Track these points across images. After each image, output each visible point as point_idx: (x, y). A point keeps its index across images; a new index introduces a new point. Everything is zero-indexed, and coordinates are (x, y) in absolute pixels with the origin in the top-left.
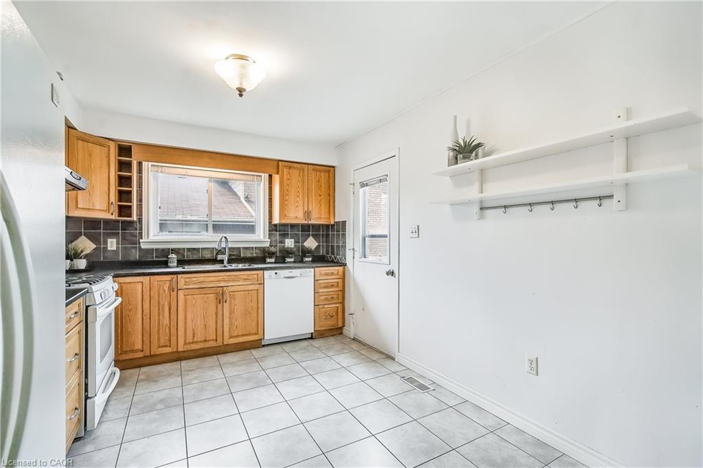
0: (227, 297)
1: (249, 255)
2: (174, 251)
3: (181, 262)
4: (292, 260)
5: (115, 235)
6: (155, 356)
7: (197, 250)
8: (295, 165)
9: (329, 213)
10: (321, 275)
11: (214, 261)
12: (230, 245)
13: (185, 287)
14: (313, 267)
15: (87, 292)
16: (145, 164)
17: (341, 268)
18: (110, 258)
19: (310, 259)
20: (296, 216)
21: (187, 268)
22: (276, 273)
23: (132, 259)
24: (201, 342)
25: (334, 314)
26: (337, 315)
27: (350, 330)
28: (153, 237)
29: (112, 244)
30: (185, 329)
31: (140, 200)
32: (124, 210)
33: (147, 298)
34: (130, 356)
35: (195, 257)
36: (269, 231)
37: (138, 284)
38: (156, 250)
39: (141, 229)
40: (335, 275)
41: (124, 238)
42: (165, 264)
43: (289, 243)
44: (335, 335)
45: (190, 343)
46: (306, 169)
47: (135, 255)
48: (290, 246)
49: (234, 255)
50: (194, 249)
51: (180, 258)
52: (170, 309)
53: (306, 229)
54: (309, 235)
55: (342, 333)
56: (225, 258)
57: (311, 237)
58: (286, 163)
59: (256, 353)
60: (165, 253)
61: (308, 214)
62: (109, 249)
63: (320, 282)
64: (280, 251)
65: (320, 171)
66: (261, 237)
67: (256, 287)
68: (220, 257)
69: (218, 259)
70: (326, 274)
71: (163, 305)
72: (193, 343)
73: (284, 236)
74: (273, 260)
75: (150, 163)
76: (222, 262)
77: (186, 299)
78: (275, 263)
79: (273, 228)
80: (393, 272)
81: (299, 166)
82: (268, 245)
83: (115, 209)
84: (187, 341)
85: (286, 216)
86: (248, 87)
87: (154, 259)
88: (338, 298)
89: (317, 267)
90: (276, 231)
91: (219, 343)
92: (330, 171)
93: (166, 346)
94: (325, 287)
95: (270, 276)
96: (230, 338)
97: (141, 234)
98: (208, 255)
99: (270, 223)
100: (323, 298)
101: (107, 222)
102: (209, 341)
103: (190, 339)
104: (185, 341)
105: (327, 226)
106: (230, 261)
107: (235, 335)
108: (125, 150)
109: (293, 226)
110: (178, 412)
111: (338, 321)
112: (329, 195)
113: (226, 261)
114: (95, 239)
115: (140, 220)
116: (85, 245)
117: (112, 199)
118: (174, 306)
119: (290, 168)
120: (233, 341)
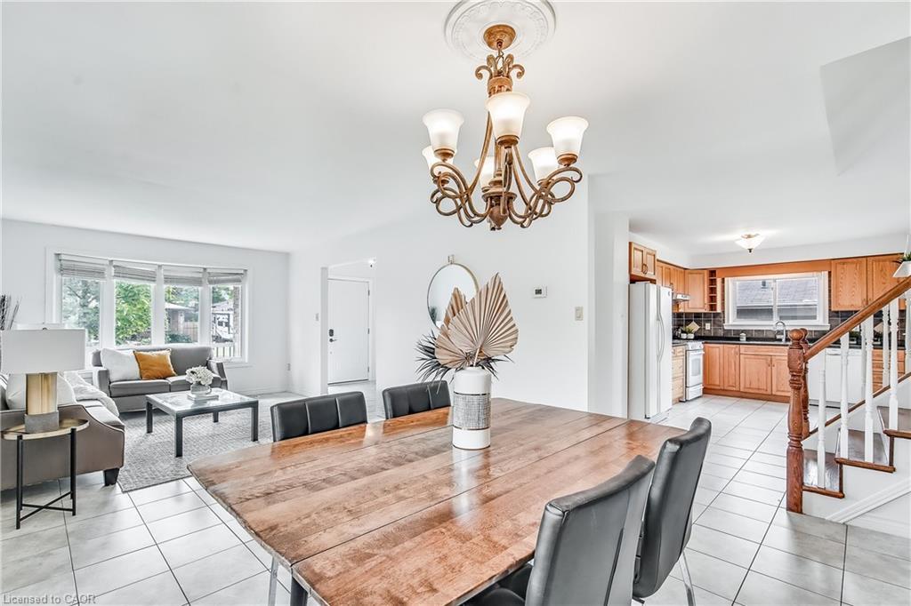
0: (775, 363)
2: (743, 331)
3: (748, 339)
5: (709, 321)
6: (726, 390)
7: (762, 331)
8: (850, 260)
11: (775, 339)
12: (788, 328)
13: (746, 353)
16: (726, 279)
18: (707, 334)
20: (851, 304)
21: (753, 342)
23: (719, 335)
24: (756, 389)
28: (732, 322)
29: (708, 326)
30: (745, 379)
31: (723, 299)
32: (713, 307)
33: (722, 356)
34: (713, 387)
35: (761, 336)
36: (829, 317)
37: (717, 349)
38: (733, 330)
39: (724, 318)
41: (714, 323)
45: (748, 388)
46: (864, 262)
47: (721, 333)
50: (759, 330)
51: (749, 336)
52: (735, 365)
54: (881, 321)
56: (783, 337)
58: (839, 261)
60: (738, 332)
61: (866, 302)
62: (706, 329)
65: (884, 261)
66: (820, 322)
68: (778, 337)
71: (731, 362)
72: (750, 388)
75: (729, 278)
76: (780, 340)
77: (745, 360)
79: (835, 314)
81: (855, 260)
82: (828, 329)
83: (707, 307)
84: (747, 386)
85: (839, 303)
87: (733, 335)
90: (838, 317)
91: (769, 392)
93: (733, 386)
97: (724, 320)
98: (772, 336)
99: (830, 310)
100: (876, 376)
101: (705, 314)
102: (761, 389)
104: (745, 386)
107: (783, 390)
108: (713, 273)
113: (784, 340)
114: (699, 323)
115: (724, 312)
116: (694, 327)
117: (706, 301)
118: (738, 363)
119: (844, 264)
120: (779, 394)
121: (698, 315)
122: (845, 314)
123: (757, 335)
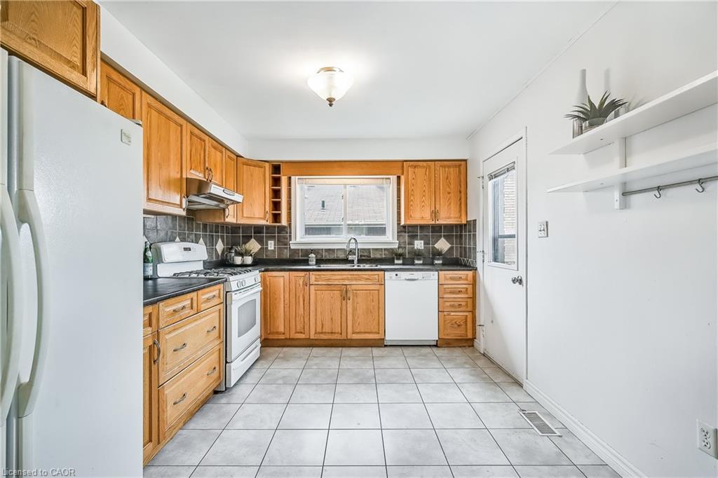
0: (350, 294)
1: (378, 256)
2: (312, 251)
3: (319, 262)
4: (421, 262)
5: (272, 238)
6: (293, 339)
7: (333, 250)
8: (421, 163)
9: (460, 211)
10: (446, 279)
11: (346, 261)
12: (360, 246)
13: (316, 283)
14: (437, 271)
15: (226, 281)
16: (293, 178)
17: (471, 272)
18: (271, 257)
19: (440, 262)
20: (422, 216)
21: (323, 267)
22: (397, 275)
23: (284, 257)
24: (328, 333)
25: (462, 323)
26: (466, 325)
27: (481, 344)
28: (299, 239)
29: (271, 245)
30: (316, 319)
31: (289, 209)
32: (276, 218)
33: (287, 289)
34: (276, 337)
35: (332, 257)
36: (398, 233)
37: (281, 278)
38: (302, 250)
39: (290, 233)
40: (464, 280)
41: (279, 240)
42: (306, 262)
43: (419, 245)
44: (465, 346)
45: (319, 333)
46: (433, 167)
47: (286, 254)
48: (419, 247)
49: (364, 256)
50: (330, 250)
51: (319, 257)
52: (304, 300)
53: (436, 230)
54: (440, 237)
55: (473, 346)
56: (355, 258)
57: (442, 238)
58: (411, 163)
59: (376, 351)
60: (307, 252)
61: (435, 214)
62: (269, 248)
63: (445, 286)
64: (408, 253)
65: (449, 167)
66: (390, 240)
67: (377, 287)
68: (350, 258)
69: (350, 259)
70: (452, 279)
71: (299, 297)
72: (322, 333)
73: (413, 237)
74: (401, 262)
75: (297, 177)
76: (352, 262)
77: (316, 294)
78: (403, 264)
79: (402, 229)
80: (521, 280)
81: (425, 164)
82: (397, 247)
83: (269, 216)
84: (317, 331)
85: (411, 216)
86: (337, 96)
87: (300, 258)
88: (467, 305)
89: (441, 270)
90: (405, 232)
91: (344, 337)
92: (460, 165)
93: (301, 333)
94: (451, 293)
95: (391, 277)
96: (353, 333)
97: (290, 236)
98: (342, 256)
99: (399, 224)
100: (448, 304)
101: (268, 227)
102: (335, 333)
103: (319, 330)
104: (316, 330)
105: (461, 226)
106: (360, 261)
107: (358, 331)
108: (276, 168)
109: (422, 227)
110: (289, 389)
111: (467, 331)
112: (460, 192)
113: (356, 262)
114: (260, 241)
115: (290, 225)
116: (254, 246)
117: (267, 209)
118: (307, 297)
120: (355, 337)
121: (258, 230)
122: (410, 229)
123: (326, 256)
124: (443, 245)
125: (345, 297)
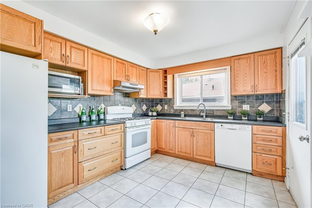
0: (195, 134)
1: (219, 114)
2: (182, 110)
3: (185, 116)
4: (246, 118)
5: (166, 104)
6: (168, 152)
7: (193, 110)
8: (243, 57)
9: (276, 84)
11: (199, 116)
13: (178, 126)
14: (251, 125)
15: (125, 123)
16: (175, 75)
17: (281, 128)
18: (166, 112)
19: (261, 119)
20: (245, 89)
21: (187, 118)
22: (222, 125)
23: (171, 113)
24: (184, 152)
25: (272, 163)
26: (276, 165)
27: (287, 182)
28: (178, 104)
29: (166, 107)
30: (178, 145)
32: (166, 94)
33: (166, 128)
34: (161, 150)
35: (193, 113)
36: (231, 100)
37: (165, 123)
38: (179, 109)
39: (174, 102)
40: (274, 133)
41: (169, 105)
42: (179, 115)
43: (246, 107)
44: (276, 180)
45: (180, 152)
46: (252, 57)
47: (172, 112)
48: (246, 109)
49: (211, 114)
50: (192, 110)
51: (187, 113)
52: (173, 135)
53: (260, 98)
54: (263, 102)
55: (284, 181)
56: (204, 114)
57: (265, 103)
58: (236, 58)
59: (209, 168)
61: (254, 87)
62: (165, 109)
63: (257, 136)
64: (238, 113)
65: (266, 55)
66: (226, 104)
67: (210, 132)
68: (202, 114)
69: (201, 115)
71: (171, 133)
72: (181, 152)
73: (243, 102)
74: (232, 118)
75: (177, 74)
76: (202, 116)
77: (178, 132)
78: (234, 119)
79: (234, 98)
80: (308, 139)
81: (246, 56)
82: (231, 109)
83: (163, 94)
84: (179, 150)
85: (236, 90)
87: (178, 113)
88: (276, 151)
90: (236, 100)
91: (192, 156)
92: (276, 52)
93: (172, 150)
94: (263, 140)
95: (218, 127)
96: (196, 155)
97: (174, 103)
99: (231, 95)
100: (260, 148)
101: (165, 99)
102: (187, 153)
103: (180, 150)
104: (178, 150)
105: (277, 95)
106: (206, 116)
107: (199, 154)
109: (248, 96)
111: (276, 170)
112: (276, 71)
113: (204, 116)
114: (162, 105)
115: (174, 98)
116: (159, 108)
117: (161, 91)
119: (239, 59)
120: (197, 157)
121: (161, 100)
122: (240, 98)
123: (190, 113)
124: (265, 108)
125: (192, 135)
